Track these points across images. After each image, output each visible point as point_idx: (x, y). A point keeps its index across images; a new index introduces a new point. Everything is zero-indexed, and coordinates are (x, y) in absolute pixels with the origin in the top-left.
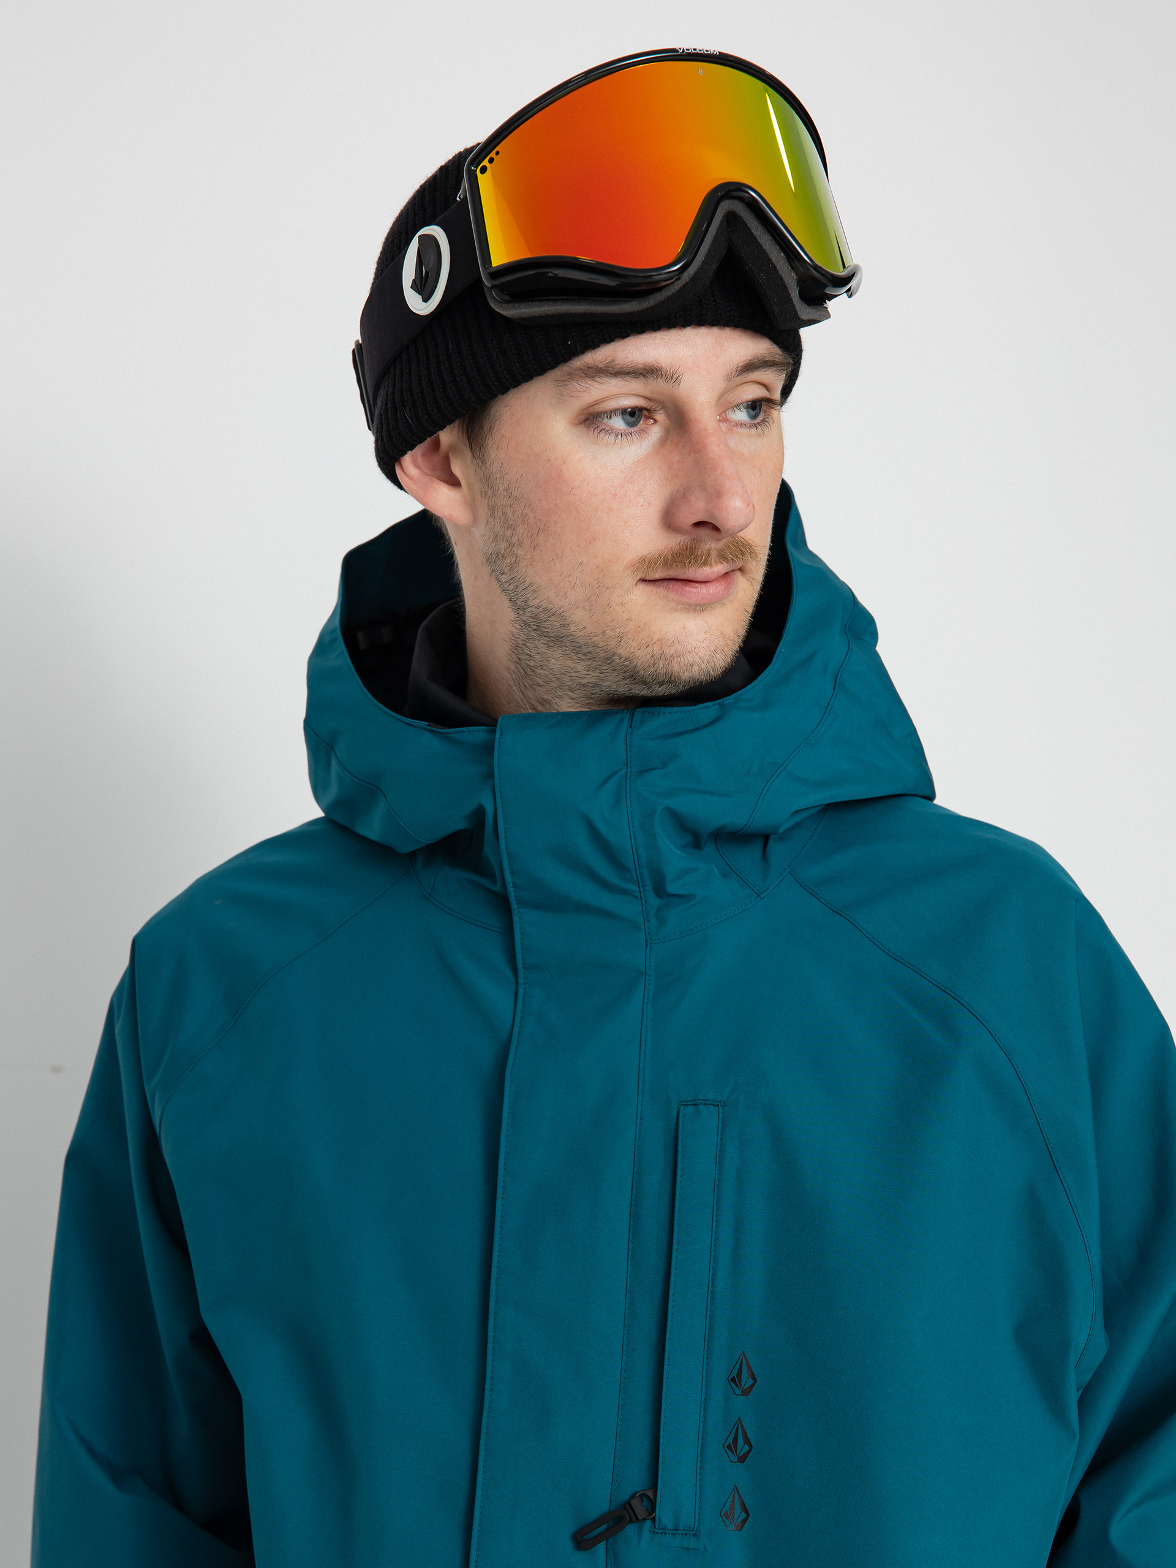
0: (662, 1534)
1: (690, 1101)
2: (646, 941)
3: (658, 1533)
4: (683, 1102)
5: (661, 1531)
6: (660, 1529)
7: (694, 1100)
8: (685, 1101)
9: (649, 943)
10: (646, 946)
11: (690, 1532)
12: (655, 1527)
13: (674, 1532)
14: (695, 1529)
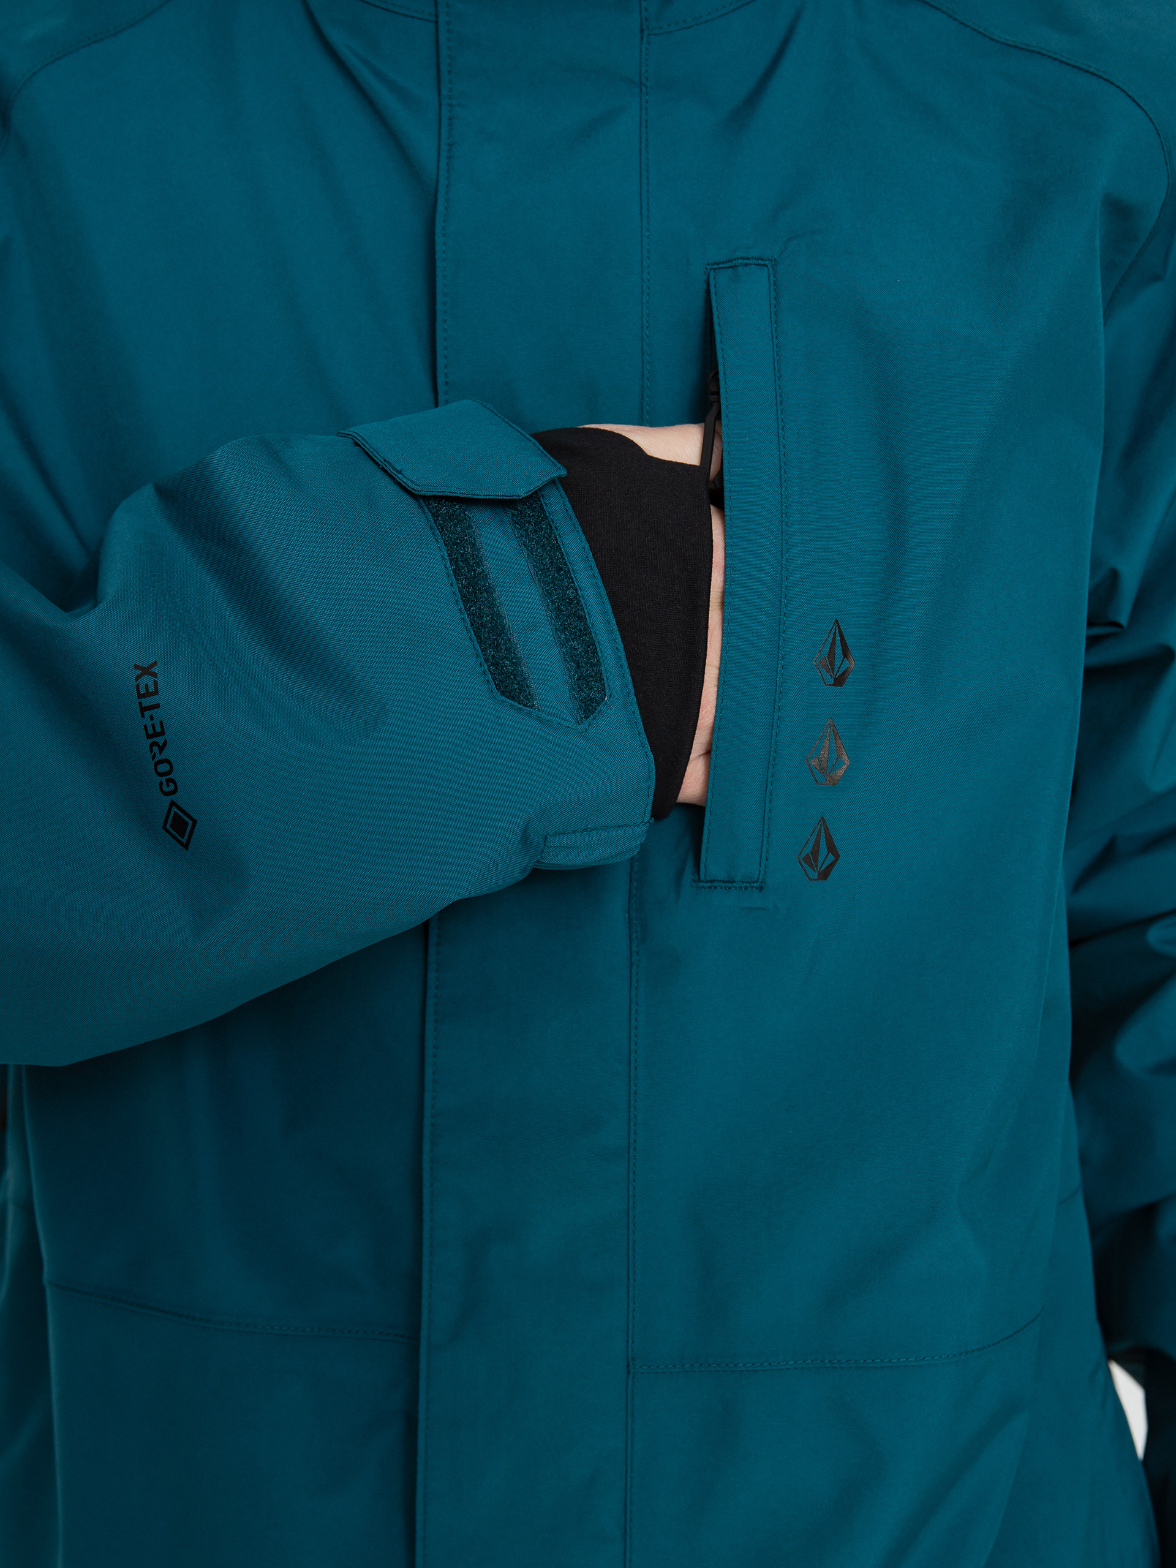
0: (710, 887)
1: (723, 263)
2: (642, 31)
3: (704, 887)
4: (712, 265)
5: (709, 884)
6: (706, 882)
7: (729, 261)
8: (715, 264)
9: (646, 33)
10: (642, 39)
11: (752, 884)
12: (699, 879)
13: (729, 885)
14: (760, 881)
